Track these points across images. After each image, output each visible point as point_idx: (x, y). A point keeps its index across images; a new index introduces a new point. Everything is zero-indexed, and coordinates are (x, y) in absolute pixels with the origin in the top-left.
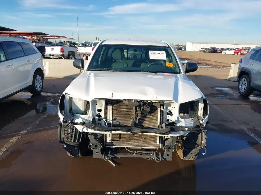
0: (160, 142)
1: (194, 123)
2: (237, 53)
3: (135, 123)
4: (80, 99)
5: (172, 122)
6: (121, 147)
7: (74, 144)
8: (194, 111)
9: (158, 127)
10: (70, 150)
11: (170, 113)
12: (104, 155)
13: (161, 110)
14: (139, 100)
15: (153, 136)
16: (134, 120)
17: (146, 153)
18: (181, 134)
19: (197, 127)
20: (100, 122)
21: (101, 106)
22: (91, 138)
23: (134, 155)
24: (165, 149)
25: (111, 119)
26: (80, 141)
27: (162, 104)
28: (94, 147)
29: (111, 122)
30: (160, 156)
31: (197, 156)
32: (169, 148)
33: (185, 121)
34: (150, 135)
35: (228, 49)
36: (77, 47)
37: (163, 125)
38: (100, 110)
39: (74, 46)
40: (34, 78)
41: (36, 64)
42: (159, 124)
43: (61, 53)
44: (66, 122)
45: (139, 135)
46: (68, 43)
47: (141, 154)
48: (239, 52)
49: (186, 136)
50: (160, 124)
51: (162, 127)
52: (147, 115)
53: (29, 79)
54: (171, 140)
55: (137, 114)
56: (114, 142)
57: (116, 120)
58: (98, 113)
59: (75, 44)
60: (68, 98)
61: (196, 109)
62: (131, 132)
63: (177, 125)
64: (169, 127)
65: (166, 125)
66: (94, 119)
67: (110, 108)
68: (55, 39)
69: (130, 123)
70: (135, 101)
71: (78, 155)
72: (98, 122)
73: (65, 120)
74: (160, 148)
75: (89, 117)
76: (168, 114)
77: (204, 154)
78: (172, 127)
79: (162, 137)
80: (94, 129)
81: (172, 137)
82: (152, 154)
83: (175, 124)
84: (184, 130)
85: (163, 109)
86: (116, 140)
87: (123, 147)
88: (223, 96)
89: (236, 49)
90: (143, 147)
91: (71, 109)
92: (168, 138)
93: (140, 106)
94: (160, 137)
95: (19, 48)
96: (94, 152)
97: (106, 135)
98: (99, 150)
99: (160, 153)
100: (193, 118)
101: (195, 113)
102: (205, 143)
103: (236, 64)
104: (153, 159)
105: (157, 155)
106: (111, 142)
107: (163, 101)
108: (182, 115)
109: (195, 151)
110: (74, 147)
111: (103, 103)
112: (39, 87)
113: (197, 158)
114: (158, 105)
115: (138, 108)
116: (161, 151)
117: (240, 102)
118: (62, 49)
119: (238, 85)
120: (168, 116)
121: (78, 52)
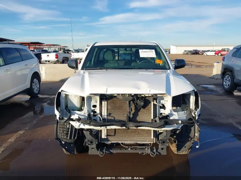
0: (154, 137)
1: (186, 116)
2: (218, 54)
3: (129, 117)
4: (76, 96)
5: (165, 115)
6: (116, 142)
7: (70, 141)
8: (186, 104)
9: (152, 121)
10: (66, 147)
11: (163, 107)
12: (99, 151)
13: (154, 104)
14: (132, 95)
15: (148, 130)
16: (128, 115)
17: (140, 148)
18: (174, 128)
19: (190, 119)
20: (95, 118)
21: (96, 102)
22: (87, 134)
23: (129, 150)
24: (159, 143)
25: (106, 114)
26: (76, 138)
27: (155, 97)
28: (89, 143)
29: (106, 117)
30: (155, 151)
31: (190, 150)
32: (164, 142)
33: (178, 114)
34: (145, 130)
35: (208, 51)
36: (70, 53)
37: (157, 119)
38: (95, 106)
39: (68, 53)
40: (32, 82)
41: (33, 68)
42: (152, 118)
43: (56, 59)
44: (63, 119)
45: (134, 129)
46: (62, 50)
47: (136, 149)
48: (219, 53)
49: (179, 130)
50: (154, 118)
51: (156, 121)
52: (140, 109)
53: (27, 83)
54: (165, 134)
55: (131, 108)
56: (109, 138)
57: (111, 115)
58: (93, 108)
59: (68, 50)
60: (64, 95)
61: (188, 102)
62: (126, 127)
63: (170, 119)
64: (163, 121)
65: (160, 119)
66: (89, 115)
67: (104, 103)
68: (50, 47)
69: (124, 118)
70: (128, 96)
71: (74, 152)
72: (93, 118)
73: (61, 117)
74: (155, 142)
75: (84, 113)
76: (161, 107)
77: (197, 147)
78: (166, 120)
79: (156, 131)
80: (89, 124)
81: (166, 131)
82: (146, 149)
83: (168, 118)
84: (177, 123)
85: (157, 102)
86: (111, 136)
87: (118, 142)
88: (209, 92)
89: (216, 51)
90: (137, 142)
91: (67, 107)
92: (162, 132)
93: (133, 100)
94: (154, 131)
95: (18, 54)
96: (90, 149)
97: (101, 131)
98: (94, 146)
99: (154, 148)
100: (185, 111)
101: (187, 106)
102: (198, 136)
103: (218, 63)
104: (147, 153)
105: (152, 150)
106: (106, 137)
107: (156, 94)
108: (175, 108)
109: (188, 144)
110: (70, 143)
111: (98, 98)
112: (36, 89)
113: (190, 152)
114: (151, 99)
115: (131, 102)
116: (155, 145)
117: (225, 97)
118: (56, 55)
119: (222, 82)
120: (161, 109)
121: (72, 57)
